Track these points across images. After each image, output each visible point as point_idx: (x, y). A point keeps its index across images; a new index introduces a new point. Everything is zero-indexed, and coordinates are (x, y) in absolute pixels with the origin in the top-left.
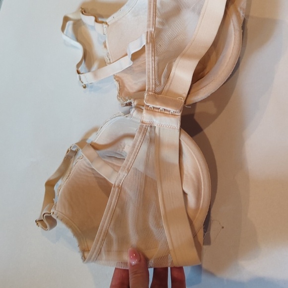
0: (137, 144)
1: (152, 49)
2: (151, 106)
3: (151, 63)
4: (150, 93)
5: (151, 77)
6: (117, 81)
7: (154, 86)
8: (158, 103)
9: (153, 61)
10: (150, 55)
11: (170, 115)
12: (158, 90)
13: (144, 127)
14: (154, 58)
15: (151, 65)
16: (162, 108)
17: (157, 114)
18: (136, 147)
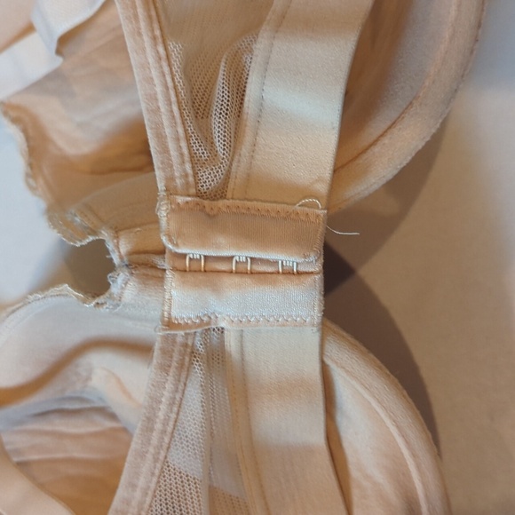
0: (161, 415)
1: (148, 10)
2: (194, 252)
3: (155, 74)
4: (180, 200)
5: (168, 131)
6: (15, 121)
7: (188, 167)
8: (221, 240)
9: (165, 64)
10: (146, 39)
11: (281, 277)
12: (210, 179)
13: (179, 340)
14: (166, 49)
15: (157, 81)
16: (241, 254)
17: (228, 280)
18: (158, 426)
